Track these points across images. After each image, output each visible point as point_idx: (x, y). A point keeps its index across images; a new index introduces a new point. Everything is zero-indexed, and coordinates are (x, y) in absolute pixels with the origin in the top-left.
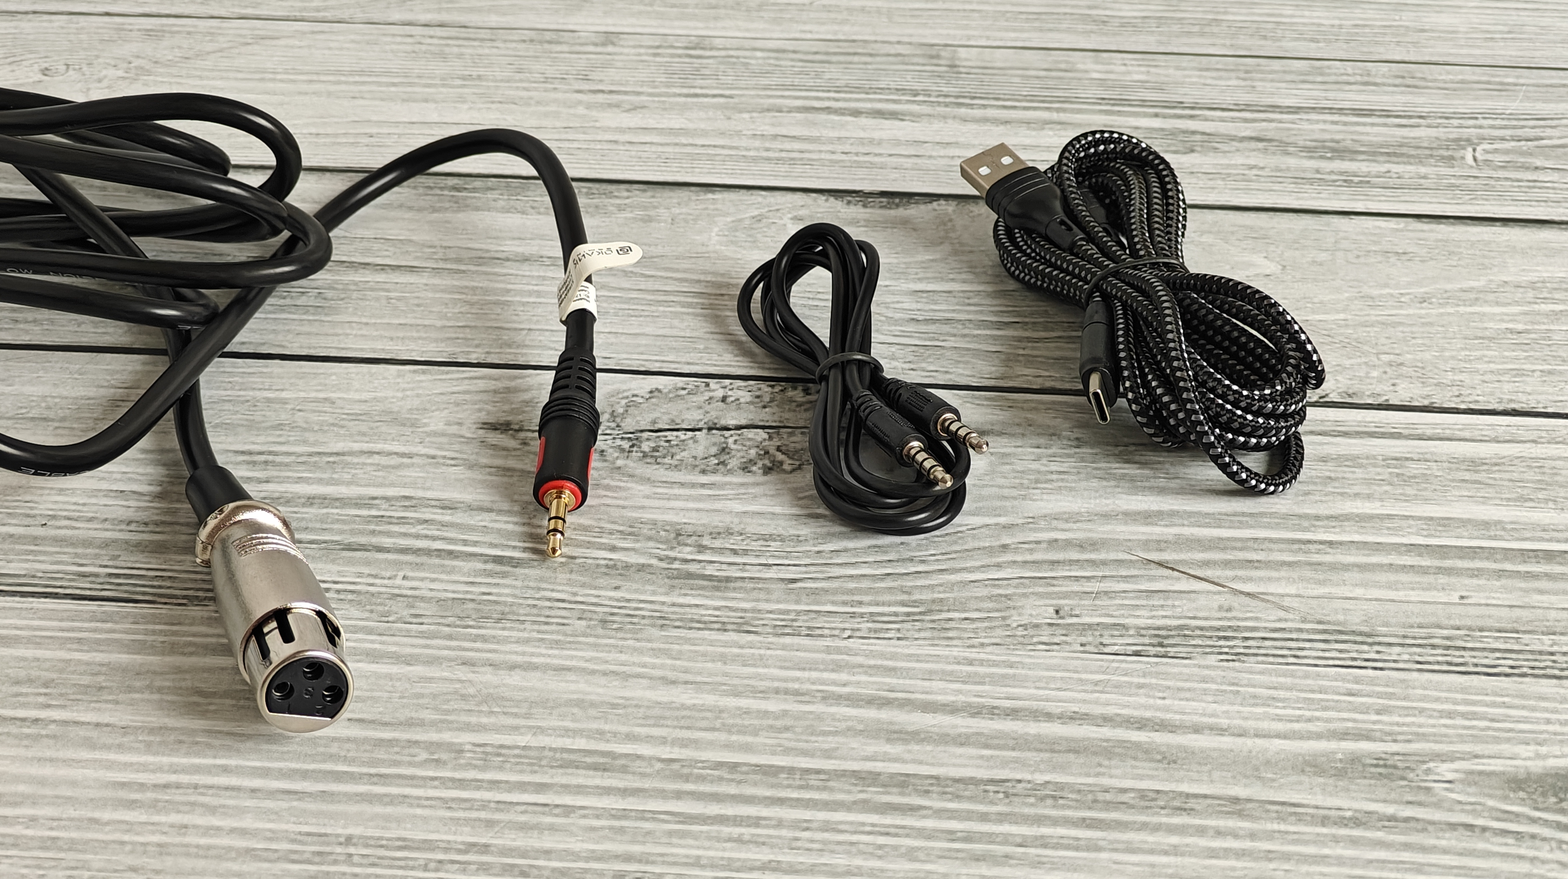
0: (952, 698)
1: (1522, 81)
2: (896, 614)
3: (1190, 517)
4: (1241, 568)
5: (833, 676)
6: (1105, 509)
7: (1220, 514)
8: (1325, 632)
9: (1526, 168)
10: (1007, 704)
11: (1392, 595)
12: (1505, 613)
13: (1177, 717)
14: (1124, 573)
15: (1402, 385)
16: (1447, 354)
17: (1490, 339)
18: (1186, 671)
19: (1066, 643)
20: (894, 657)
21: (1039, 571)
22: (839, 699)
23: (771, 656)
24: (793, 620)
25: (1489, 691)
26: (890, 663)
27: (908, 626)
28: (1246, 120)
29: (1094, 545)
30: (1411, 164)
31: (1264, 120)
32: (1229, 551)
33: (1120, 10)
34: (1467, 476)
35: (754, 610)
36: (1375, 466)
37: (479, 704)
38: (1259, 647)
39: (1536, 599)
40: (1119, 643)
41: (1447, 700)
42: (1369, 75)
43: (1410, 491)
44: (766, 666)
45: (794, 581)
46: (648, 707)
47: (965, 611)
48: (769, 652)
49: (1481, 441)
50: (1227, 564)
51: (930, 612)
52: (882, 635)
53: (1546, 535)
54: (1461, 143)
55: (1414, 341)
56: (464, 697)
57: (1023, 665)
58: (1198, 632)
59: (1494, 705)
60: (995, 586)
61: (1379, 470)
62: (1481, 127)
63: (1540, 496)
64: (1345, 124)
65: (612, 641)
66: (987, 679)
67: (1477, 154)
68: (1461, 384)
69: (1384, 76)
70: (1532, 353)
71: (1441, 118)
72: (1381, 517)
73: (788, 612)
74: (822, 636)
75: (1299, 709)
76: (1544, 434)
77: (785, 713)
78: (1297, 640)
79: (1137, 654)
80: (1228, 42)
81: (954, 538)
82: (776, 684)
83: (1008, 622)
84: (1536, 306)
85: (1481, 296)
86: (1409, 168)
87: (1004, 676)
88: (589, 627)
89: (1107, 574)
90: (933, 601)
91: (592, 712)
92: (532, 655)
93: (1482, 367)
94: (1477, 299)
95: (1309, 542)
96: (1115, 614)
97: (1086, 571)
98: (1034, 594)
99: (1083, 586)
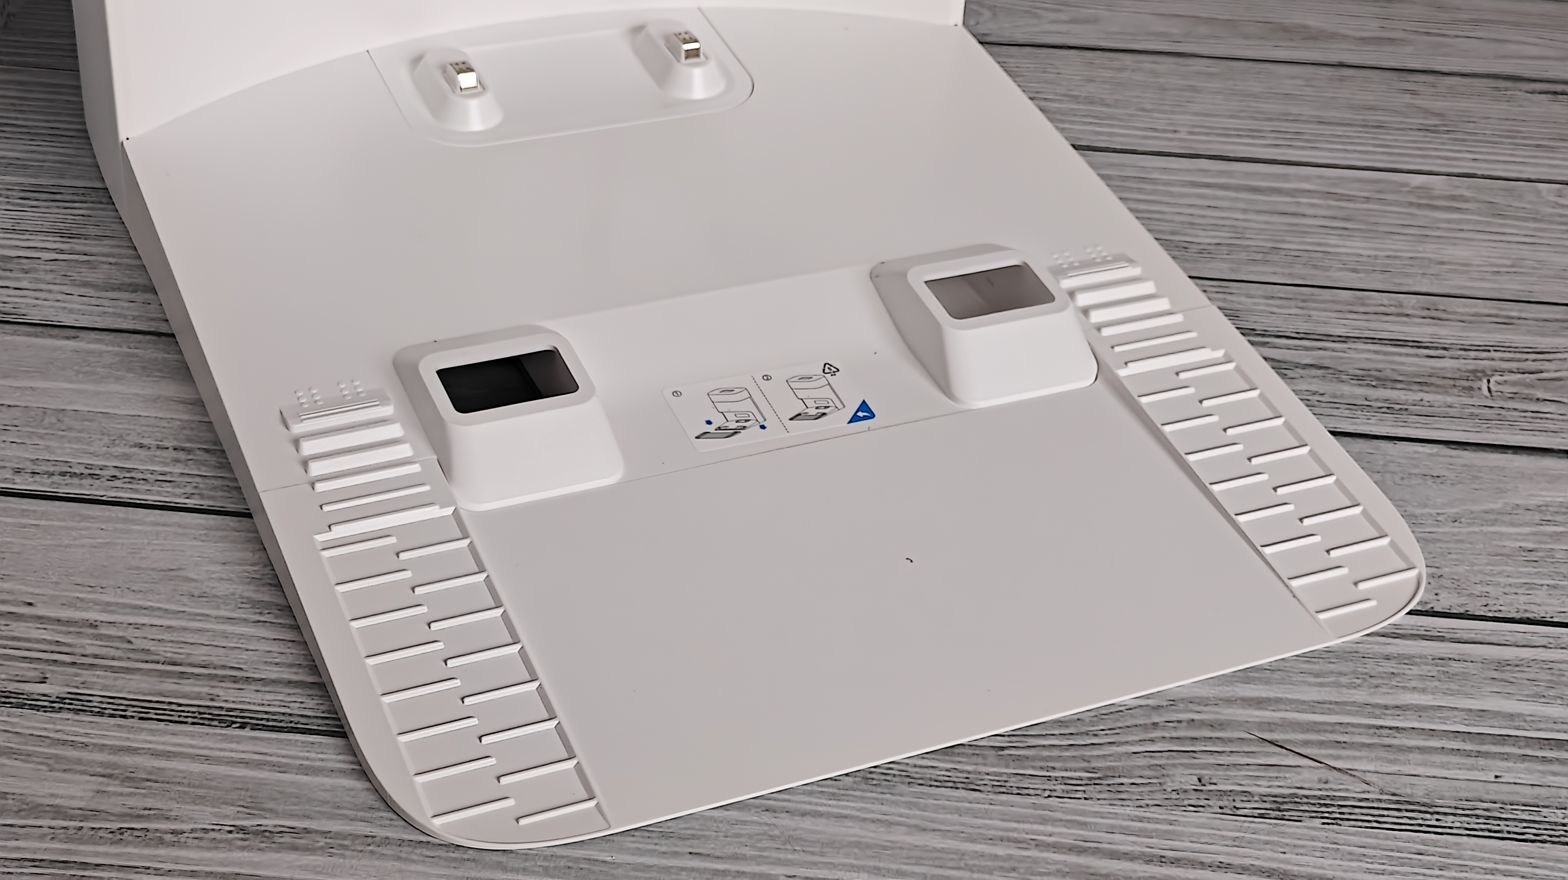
1: (1524, 315)
2: (1081, 779)
3: (1291, 703)
4: (1333, 748)
5: (1041, 828)
6: (1227, 695)
7: (1314, 702)
8: (1398, 802)
9: (1527, 399)
10: (1172, 854)
11: (1445, 773)
12: (1528, 790)
13: (1296, 868)
14: (1246, 750)
15: (1443, 595)
16: (1476, 568)
17: (1508, 556)
18: (1299, 831)
19: (1209, 807)
20: (1084, 814)
21: (1183, 746)
22: (1048, 847)
23: (993, 810)
24: (1006, 781)
25: (1520, 855)
26: (1081, 819)
27: (1091, 788)
28: (1307, 349)
29: (1221, 725)
30: (1438, 393)
31: (1320, 349)
32: (1322, 733)
33: (1197, 236)
34: (1496, 675)
35: (975, 772)
36: (1426, 664)
37: (784, 844)
38: (1350, 814)
39: (1551, 780)
40: (1248, 807)
41: (1489, 860)
42: (1401, 306)
43: (1454, 686)
44: (991, 819)
45: (1002, 748)
46: (909, 849)
47: (1131, 778)
48: (991, 807)
49: (1505, 645)
50: (1322, 744)
51: (1106, 777)
52: (1073, 796)
53: (1556, 727)
54: (1477, 374)
55: (1450, 556)
56: (772, 838)
57: (1179, 823)
58: (1305, 800)
59: (1523, 865)
60: (1150, 757)
61: (1429, 668)
62: (1493, 359)
63: (1551, 694)
64: (1385, 353)
65: (874, 795)
66: (1154, 834)
67: (1491, 386)
68: (1487, 595)
69: (1413, 308)
70: (1540, 570)
71: (1461, 349)
72: (1432, 707)
73: (1001, 774)
74: (1029, 795)
75: (1383, 864)
76: (1551, 640)
77: (1010, 857)
78: (1378, 808)
79: (1261, 816)
80: (1287, 271)
81: (1116, 716)
82: (1000, 833)
83: (1165, 787)
84: (1542, 528)
85: (1499, 517)
86: (1439, 397)
87: (1166, 832)
88: (855, 782)
89: (1234, 749)
90: (1107, 768)
91: (869, 852)
92: (817, 804)
93: (1503, 580)
94: (1496, 520)
95: (1382, 727)
96: (1242, 783)
97: (1218, 746)
98: (1181, 764)
99: (1217, 759)
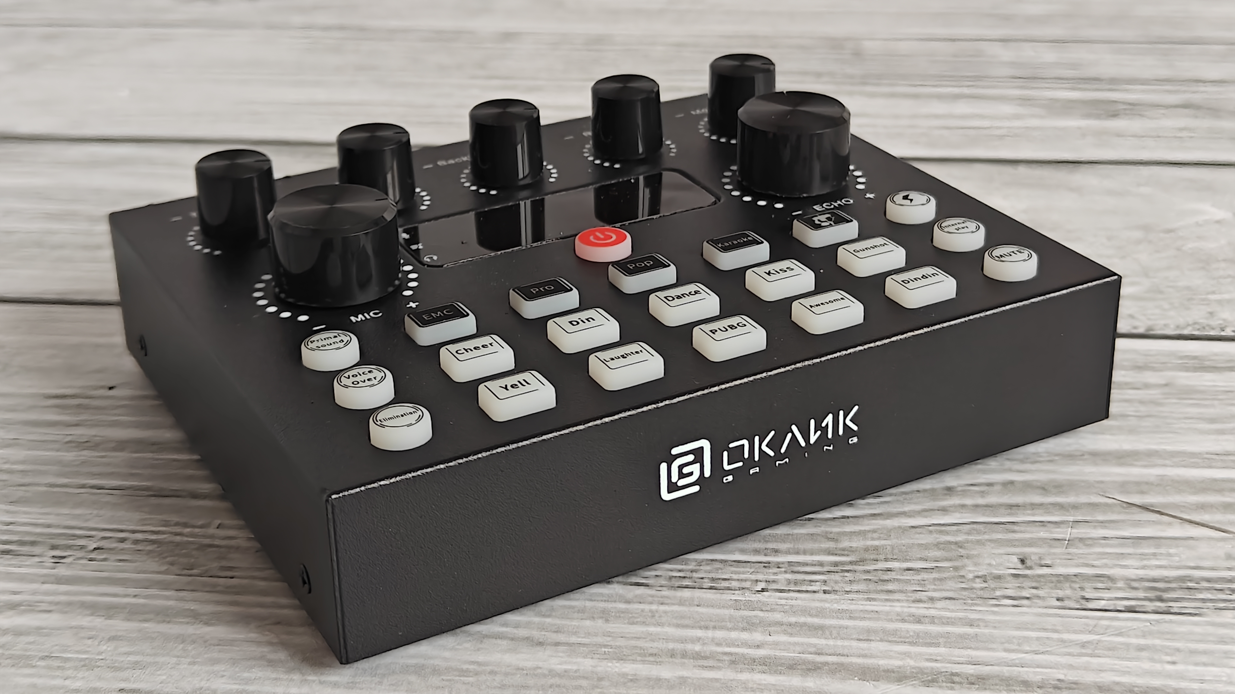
0: (897, 663)
2: (821, 564)
3: (1172, 457)
5: (745, 636)
6: (1068, 448)
7: (1207, 453)
10: (970, 669)
13: (1196, 686)
14: (1102, 518)
18: (1198, 629)
19: (1039, 597)
20: (820, 613)
21: (995, 515)
22: (752, 663)
23: (665, 612)
24: (693, 571)
26: (816, 621)
27: (837, 577)
29: (1059, 487)
40: (1106, 597)
44: (659, 624)
46: (506, 674)
47: (906, 560)
48: (662, 608)
51: (862, 561)
52: (804, 588)
57: (987, 624)
58: (1205, 584)
60: (941, 532)
66: (941, 640)
74: (729, 589)
77: (684, 681)
79: (1131, 609)
82: (671, 646)
83: (962, 573)
87: (961, 635)
89: (1079, 518)
90: (867, 549)
96: (1095, 563)
97: (1054, 515)
98: (990, 541)
99: (1051, 533)
